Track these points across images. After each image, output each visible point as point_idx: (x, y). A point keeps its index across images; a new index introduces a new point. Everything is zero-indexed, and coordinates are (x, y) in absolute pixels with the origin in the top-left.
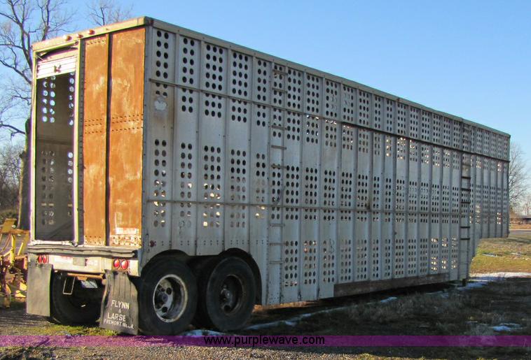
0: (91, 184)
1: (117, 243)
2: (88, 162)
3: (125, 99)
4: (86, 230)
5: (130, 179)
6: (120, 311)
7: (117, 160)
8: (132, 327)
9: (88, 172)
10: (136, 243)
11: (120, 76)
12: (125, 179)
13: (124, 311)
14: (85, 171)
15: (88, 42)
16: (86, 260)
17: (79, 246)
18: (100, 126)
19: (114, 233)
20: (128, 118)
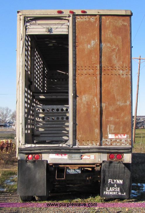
0: (84, 106)
1: (110, 144)
2: (81, 93)
3: (114, 56)
4: (79, 136)
5: (121, 105)
6: (115, 185)
7: (109, 93)
8: (125, 194)
9: (81, 99)
10: (126, 143)
11: (109, 42)
12: (117, 104)
13: (118, 185)
14: (78, 99)
15: (78, 17)
16: (81, 156)
17: (74, 147)
18: (92, 71)
19: (107, 138)
20: (117, 68)
